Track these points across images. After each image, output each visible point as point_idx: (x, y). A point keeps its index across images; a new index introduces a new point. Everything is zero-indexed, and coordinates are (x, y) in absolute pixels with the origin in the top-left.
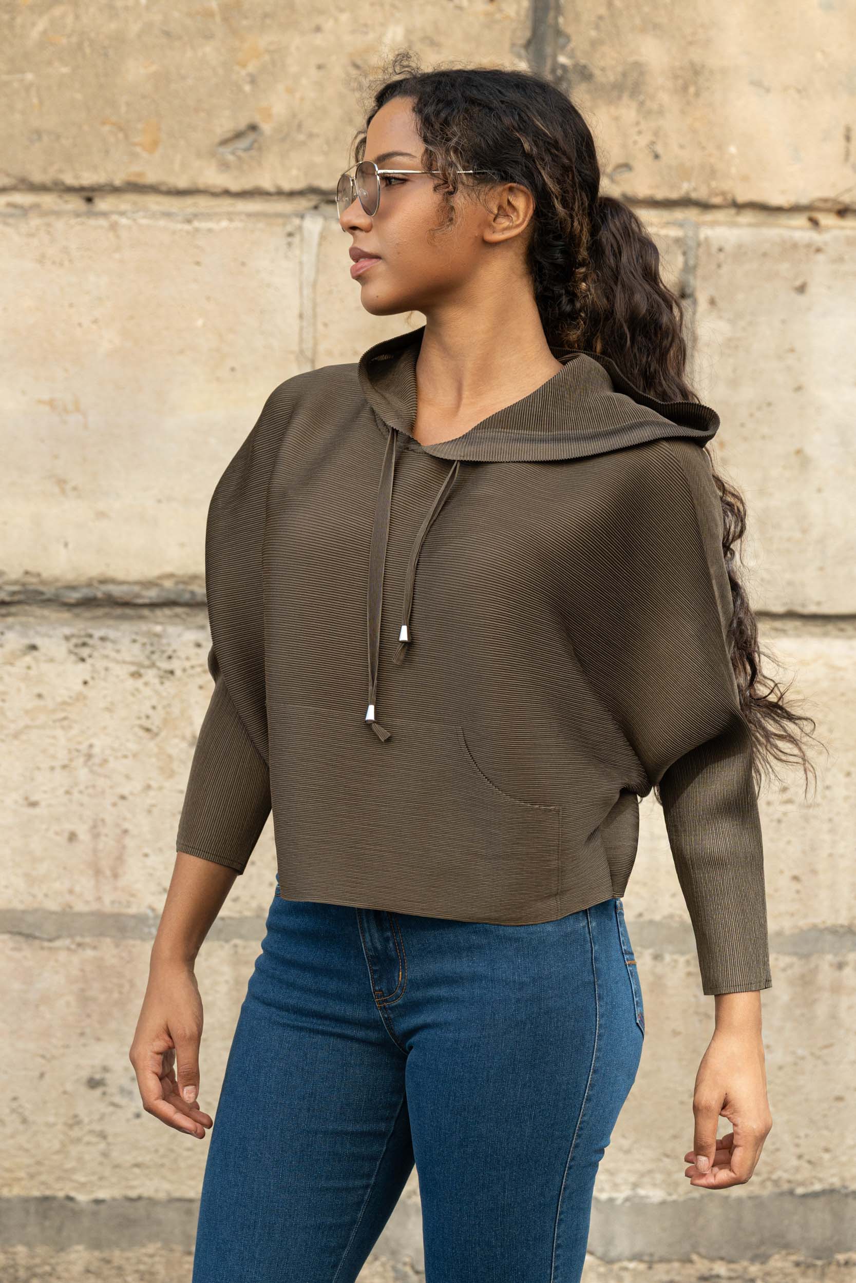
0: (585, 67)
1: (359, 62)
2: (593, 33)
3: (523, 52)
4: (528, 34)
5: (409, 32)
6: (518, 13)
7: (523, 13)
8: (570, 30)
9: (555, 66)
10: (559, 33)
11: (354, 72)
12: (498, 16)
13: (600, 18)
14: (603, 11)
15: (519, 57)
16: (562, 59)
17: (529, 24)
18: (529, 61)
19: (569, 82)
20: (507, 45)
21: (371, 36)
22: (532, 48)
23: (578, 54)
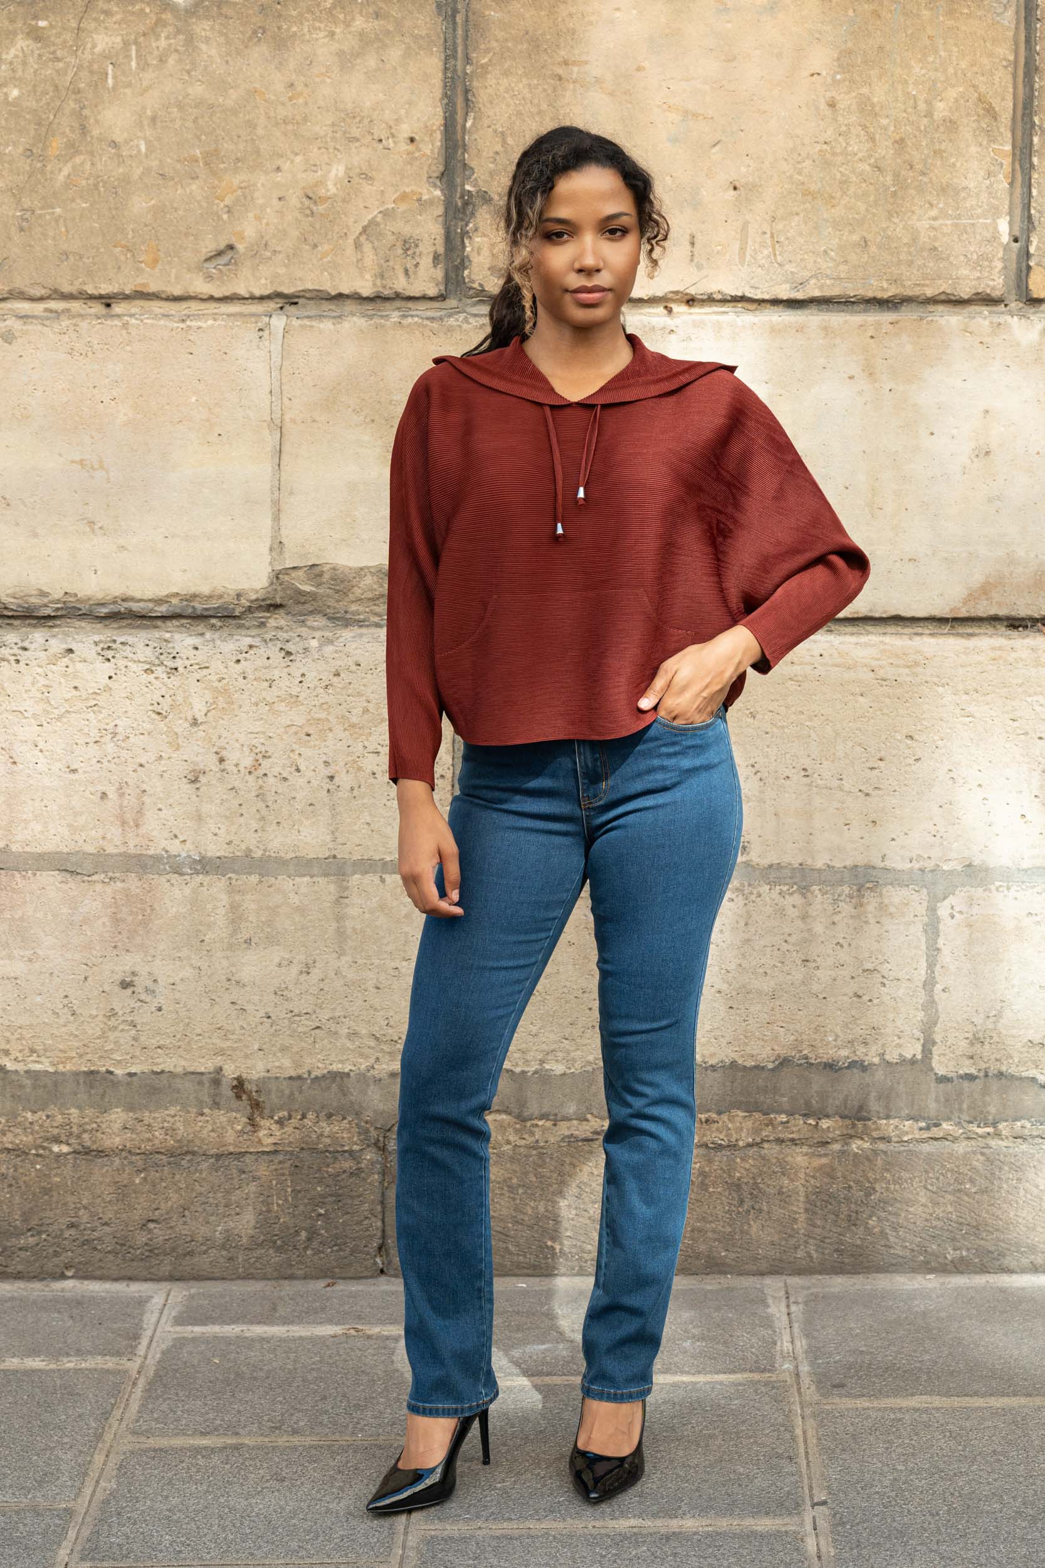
0: (485, 192)
1: (311, 195)
2: (491, 165)
3: (438, 183)
4: (441, 168)
5: (348, 169)
6: (432, 151)
7: (436, 151)
8: (473, 164)
9: (464, 193)
10: (465, 165)
11: (307, 202)
12: (417, 154)
13: (497, 153)
14: (498, 148)
15: (435, 186)
16: (468, 187)
17: (442, 160)
18: (442, 190)
19: (474, 206)
20: (425, 179)
21: (320, 173)
22: (444, 180)
23: (481, 183)
